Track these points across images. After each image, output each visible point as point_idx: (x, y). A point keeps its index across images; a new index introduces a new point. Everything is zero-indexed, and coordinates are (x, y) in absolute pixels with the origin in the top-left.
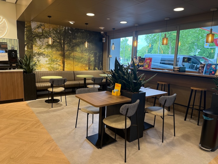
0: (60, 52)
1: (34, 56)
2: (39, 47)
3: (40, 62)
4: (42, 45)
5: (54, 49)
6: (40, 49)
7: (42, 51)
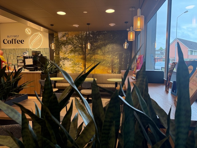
0: (81, 56)
1: (61, 60)
2: (64, 53)
3: (65, 65)
4: (67, 51)
5: (77, 54)
6: (65, 55)
7: (66, 55)
